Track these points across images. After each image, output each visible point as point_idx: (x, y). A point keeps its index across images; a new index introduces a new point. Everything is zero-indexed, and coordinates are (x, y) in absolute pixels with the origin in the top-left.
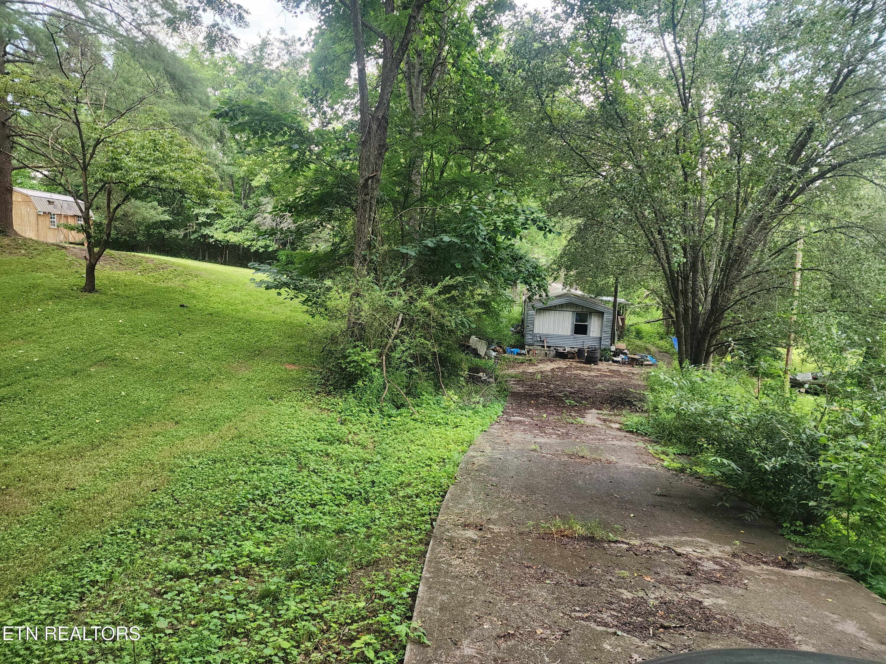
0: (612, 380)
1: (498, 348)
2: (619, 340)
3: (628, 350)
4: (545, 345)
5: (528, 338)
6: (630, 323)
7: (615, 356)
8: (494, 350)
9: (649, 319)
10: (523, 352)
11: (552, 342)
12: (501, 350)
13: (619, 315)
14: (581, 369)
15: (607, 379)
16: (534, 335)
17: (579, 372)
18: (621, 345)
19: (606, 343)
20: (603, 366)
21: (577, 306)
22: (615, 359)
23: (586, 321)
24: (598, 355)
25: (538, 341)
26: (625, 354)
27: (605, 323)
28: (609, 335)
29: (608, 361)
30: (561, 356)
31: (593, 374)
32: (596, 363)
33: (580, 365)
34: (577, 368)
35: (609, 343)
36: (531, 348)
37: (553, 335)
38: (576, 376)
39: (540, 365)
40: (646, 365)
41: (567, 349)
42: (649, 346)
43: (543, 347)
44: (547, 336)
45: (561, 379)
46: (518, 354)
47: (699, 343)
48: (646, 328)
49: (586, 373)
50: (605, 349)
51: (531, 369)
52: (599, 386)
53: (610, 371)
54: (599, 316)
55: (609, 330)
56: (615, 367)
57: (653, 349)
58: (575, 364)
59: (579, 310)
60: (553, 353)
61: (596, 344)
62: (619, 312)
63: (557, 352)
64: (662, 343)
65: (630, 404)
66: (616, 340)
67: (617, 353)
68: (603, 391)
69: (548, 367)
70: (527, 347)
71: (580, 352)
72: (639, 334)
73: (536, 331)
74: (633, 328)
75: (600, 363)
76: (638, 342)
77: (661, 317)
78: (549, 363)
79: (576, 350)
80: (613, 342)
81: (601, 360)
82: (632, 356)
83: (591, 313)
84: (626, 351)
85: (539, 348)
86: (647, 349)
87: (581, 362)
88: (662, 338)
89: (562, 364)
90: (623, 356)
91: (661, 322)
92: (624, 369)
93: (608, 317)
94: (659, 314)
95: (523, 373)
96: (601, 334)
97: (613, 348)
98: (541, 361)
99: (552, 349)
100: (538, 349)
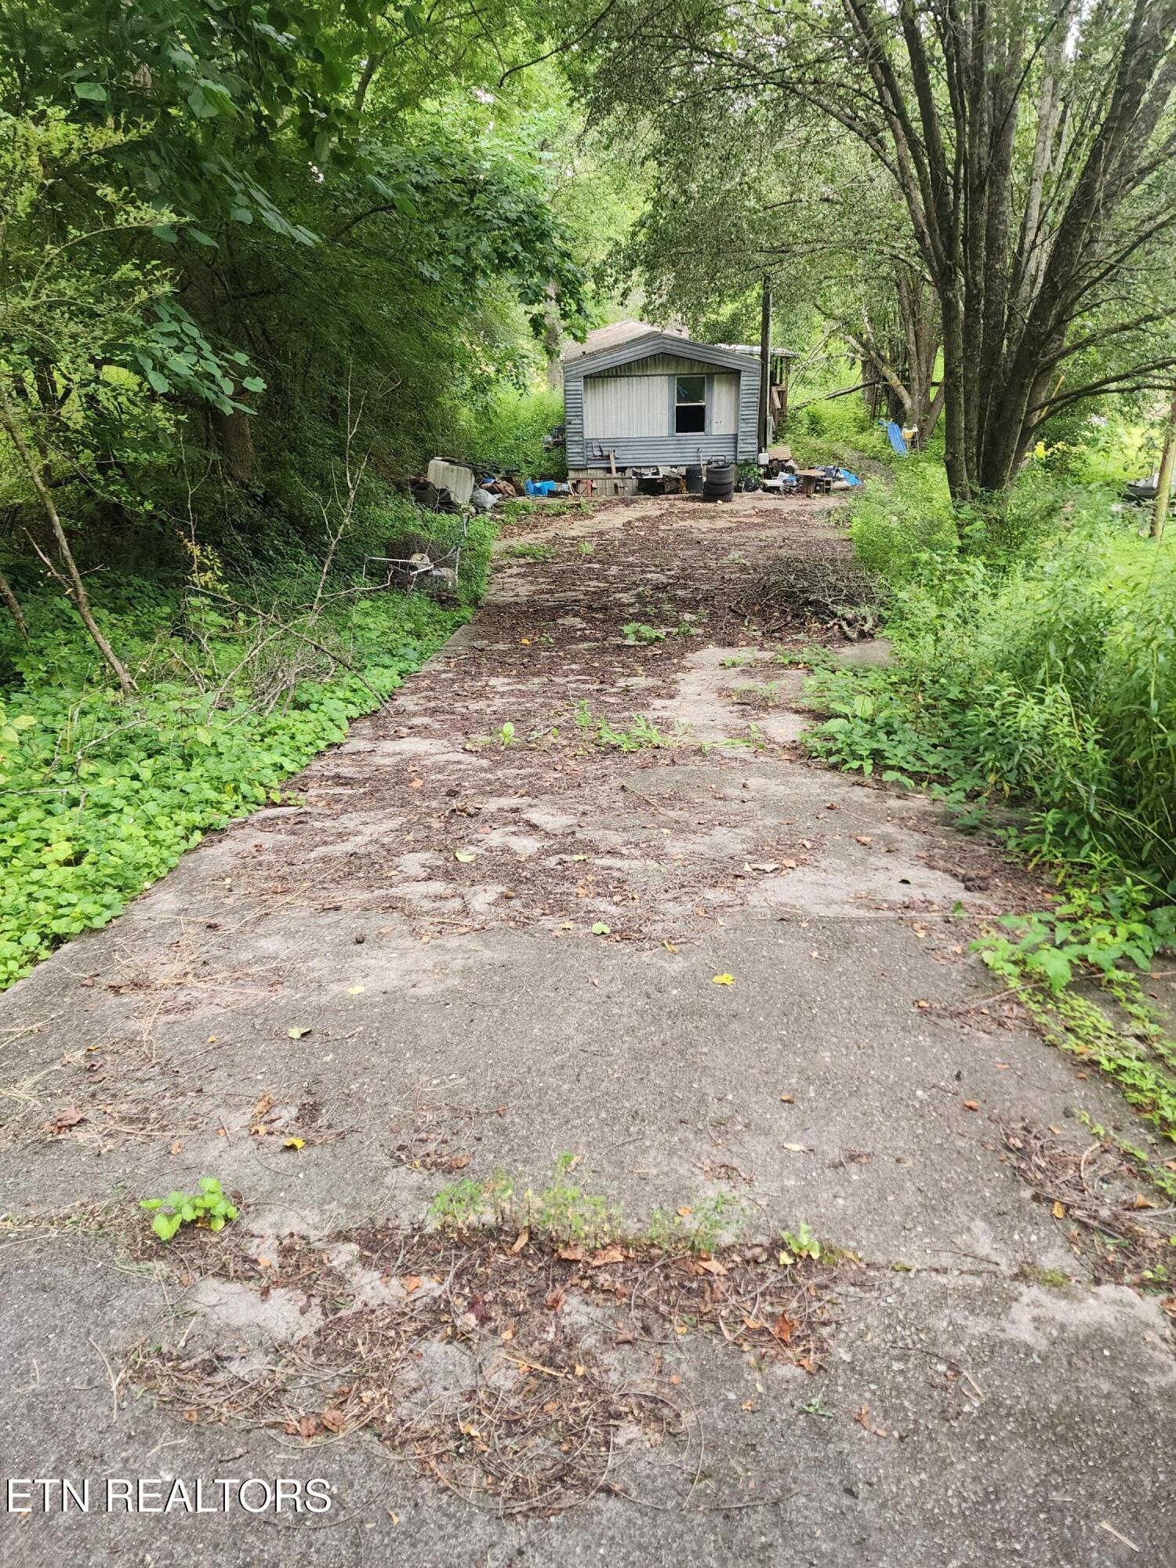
0: (763, 534)
1: (503, 484)
2: (776, 440)
3: (796, 461)
4: (613, 466)
5: (574, 454)
6: (797, 403)
7: (768, 476)
8: (492, 491)
9: (833, 388)
10: (565, 487)
11: (627, 458)
12: (510, 488)
13: (773, 384)
14: (693, 515)
15: (752, 534)
16: (586, 444)
17: (689, 523)
18: (779, 451)
19: (748, 446)
20: (743, 503)
21: (678, 359)
22: (770, 483)
23: (701, 397)
24: (732, 479)
25: (595, 459)
26: (790, 470)
27: (744, 398)
28: (753, 427)
29: (754, 489)
30: (651, 488)
31: (720, 524)
32: (726, 498)
33: (691, 506)
34: (683, 515)
35: (755, 448)
36: (581, 475)
37: (629, 440)
38: (679, 534)
39: (601, 516)
40: (836, 490)
41: (664, 471)
42: (838, 448)
43: (609, 470)
44: (616, 443)
45: (644, 546)
46: (553, 494)
47: (1001, 405)
48: (829, 410)
49: (704, 524)
50: (747, 463)
51: (578, 529)
52: (735, 555)
53: (761, 513)
54: (729, 382)
55: (754, 415)
56: (769, 502)
57: (847, 454)
58: (680, 504)
59: (684, 370)
60: (633, 483)
61: (724, 453)
62: (773, 375)
63: (641, 481)
64: (863, 439)
65: (822, 611)
66: (769, 439)
67: (771, 471)
68: (744, 569)
69: (614, 519)
70: (571, 474)
71: (692, 474)
72: (816, 425)
73: (588, 434)
74: (801, 414)
75: (736, 496)
76: (813, 441)
77: (860, 383)
78: (621, 509)
79: (683, 471)
80: (762, 445)
81: (738, 490)
82: (807, 473)
83: (711, 377)
84: (791, 463)
85: (601, 474)
86: (836, 457)
87: (693, 499)
88: (863, 429)
89: (650, 507)
90: (786, 476)
91: (859, 393)
92: (790, 505)
93: (750, 382)
94: (854, 376)
95: (556, 540)
96: (737, 427)
97: (764, 458)
98: (605, 506)
99: (629, 473)
100: (595, 477)
